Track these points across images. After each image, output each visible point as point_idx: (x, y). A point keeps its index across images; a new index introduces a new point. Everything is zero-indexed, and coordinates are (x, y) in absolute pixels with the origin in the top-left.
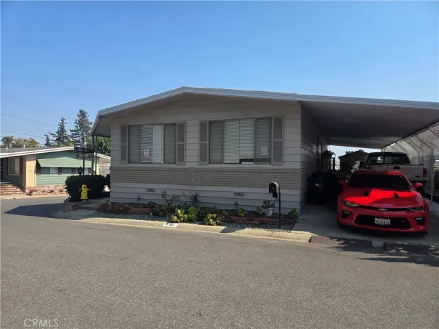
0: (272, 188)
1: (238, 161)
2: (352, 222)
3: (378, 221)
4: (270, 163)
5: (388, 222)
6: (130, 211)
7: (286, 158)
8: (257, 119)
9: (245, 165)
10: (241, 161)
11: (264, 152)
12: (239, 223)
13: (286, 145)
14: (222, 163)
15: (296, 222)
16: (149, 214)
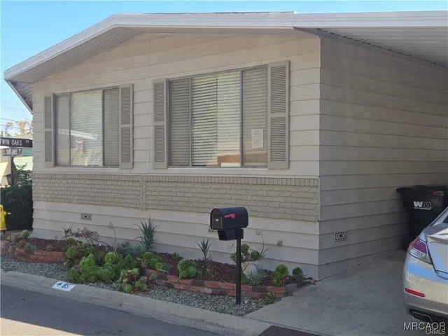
1: (217, 161)
4: (267, 166)
6: (32, 257)
8: (244, 71)
10: (220, 161)
14: (189, 164)
15: (288, 294)
16: (61, 262)
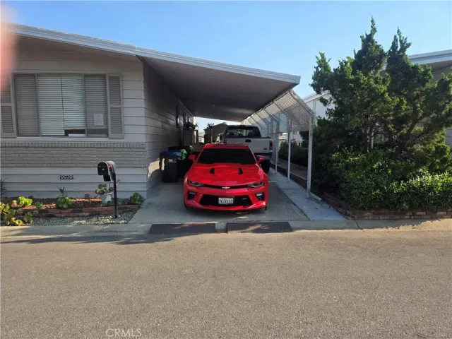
0: (103, 169)
1: (63, 133)
2: (197, 204)
3: (222, 200)
4: (108, 136)
5: (230, 201)
7: (127, 129)
8: (86, 76)
9: (73, 138)
10: (67, 132)
11: (99, 121)
12: (61, 217)
13: (126, 112)
14: (38, 134)
15: (139, 208)
